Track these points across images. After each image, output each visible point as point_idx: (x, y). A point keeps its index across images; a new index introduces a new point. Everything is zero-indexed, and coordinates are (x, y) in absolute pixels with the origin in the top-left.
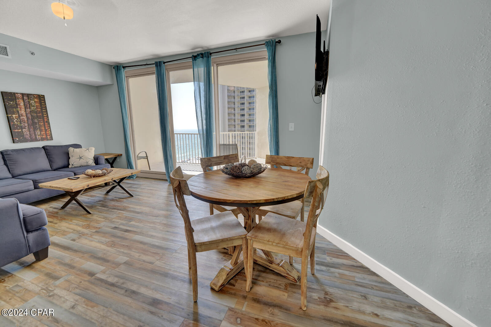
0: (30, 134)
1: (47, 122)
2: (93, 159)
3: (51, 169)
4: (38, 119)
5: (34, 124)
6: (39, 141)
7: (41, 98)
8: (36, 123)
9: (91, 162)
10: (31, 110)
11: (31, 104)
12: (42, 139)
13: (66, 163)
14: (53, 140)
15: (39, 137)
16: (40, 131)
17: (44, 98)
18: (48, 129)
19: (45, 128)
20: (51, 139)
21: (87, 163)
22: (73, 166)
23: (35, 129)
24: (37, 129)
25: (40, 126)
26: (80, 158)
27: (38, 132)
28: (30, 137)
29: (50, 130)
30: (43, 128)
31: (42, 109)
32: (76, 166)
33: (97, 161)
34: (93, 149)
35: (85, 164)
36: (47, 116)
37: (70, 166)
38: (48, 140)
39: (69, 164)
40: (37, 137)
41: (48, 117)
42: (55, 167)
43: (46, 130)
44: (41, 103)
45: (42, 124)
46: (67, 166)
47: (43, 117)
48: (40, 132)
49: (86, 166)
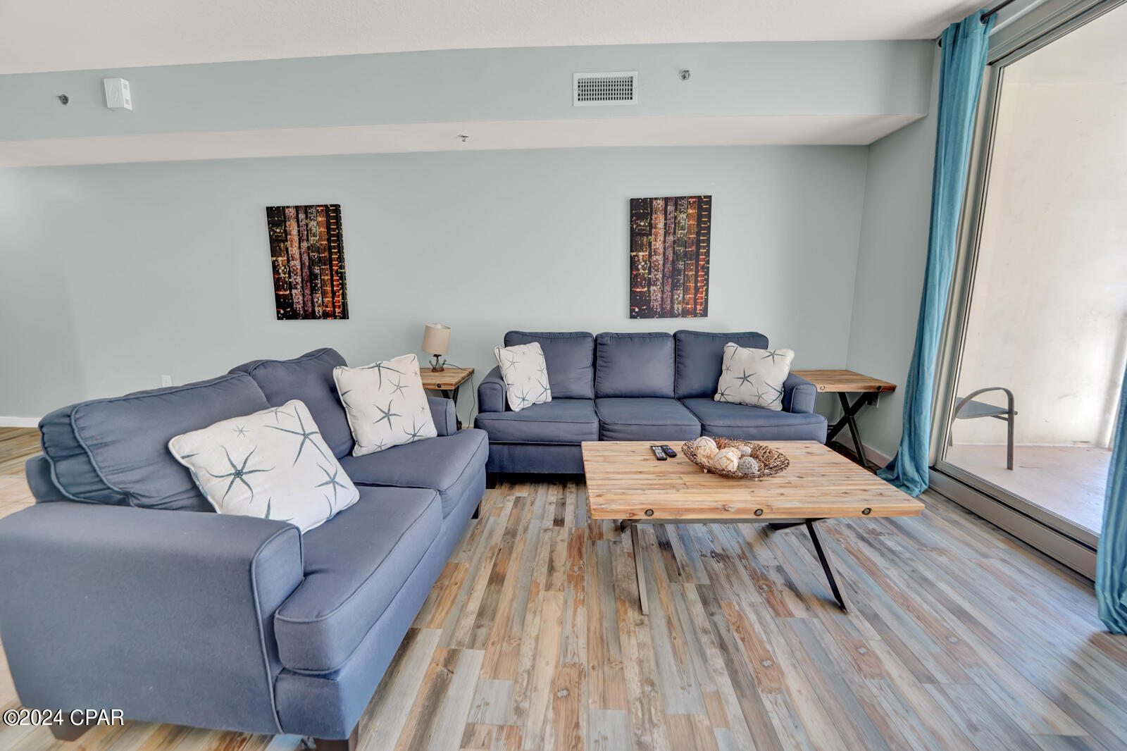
0: (662, 298)
1: (703, 267)
2: (779, 387)
3: (672, 394)
4: (685, 262)
5: (675, 272)
6: (677, 316)
7: (703, 205)
8: (679, 271)
9: (772, 400)
10: (676, 238)
11: (679, 223)
12: (685, 313)
13: (710, 385)
14: (707, 316)
15: (678, 308)
16: (684, 291)
17: (710, 201)
18: (702, 287)
19: (696, 286)
20: (705, 313)
21: (759, 397)
22: (723, 400)
23: (675, 286)
24: (679, 286)
25: (687, 278)
26: (745, 378)
27: (679, 294)
28: (661, 305)
29: (707, 291)
30: (692, 285)
31: (698, 234)
32: (730, 399)
33: (789, 396)
34: (790, 355)
35: (753, 400)
36: (708, 254)
37: (717, 397)
38: (695, 315)
39: (715, 391)
40: (676, 306)
41: (708, 256)
42: (683, 390)
43: (697, 290)
44: (699, 217)
45: (691, 273)
46: (709, 393)
47: (698, 254)
48: (684, 295)
49: (755, 406)
